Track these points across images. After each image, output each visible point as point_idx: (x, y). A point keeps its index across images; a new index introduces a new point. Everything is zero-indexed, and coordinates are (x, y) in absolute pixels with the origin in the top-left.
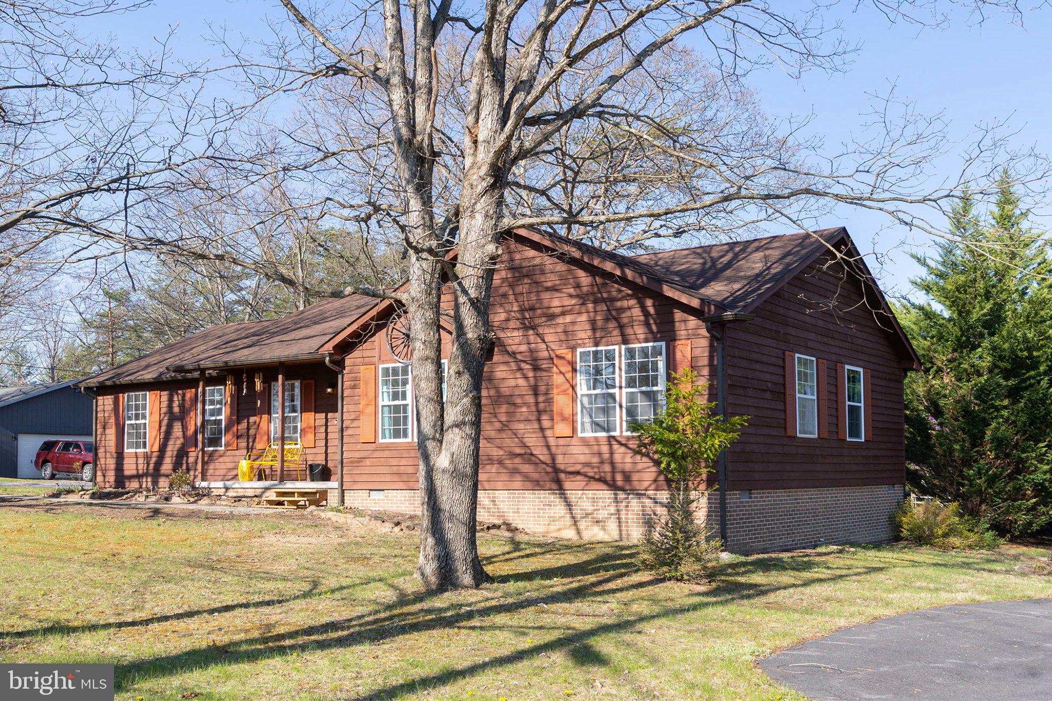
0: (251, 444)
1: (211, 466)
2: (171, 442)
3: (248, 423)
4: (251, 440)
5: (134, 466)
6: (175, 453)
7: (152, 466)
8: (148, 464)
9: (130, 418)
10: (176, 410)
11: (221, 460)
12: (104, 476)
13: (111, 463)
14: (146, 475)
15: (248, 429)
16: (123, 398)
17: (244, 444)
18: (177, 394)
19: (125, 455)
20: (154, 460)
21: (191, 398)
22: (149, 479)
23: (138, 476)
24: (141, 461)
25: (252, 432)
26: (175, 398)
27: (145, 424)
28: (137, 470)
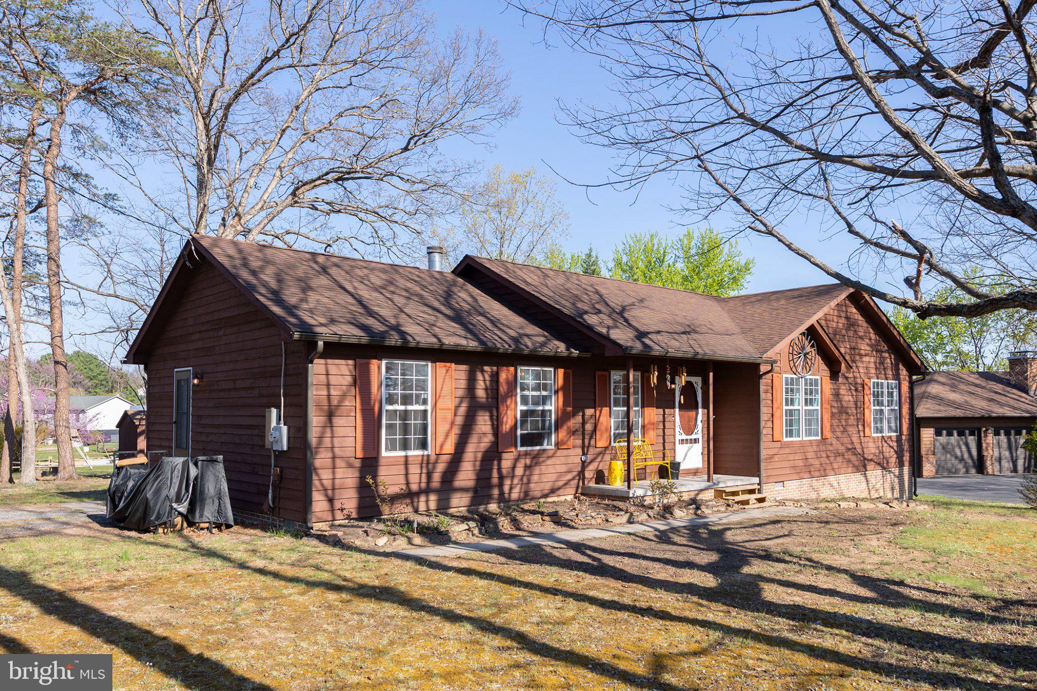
0: (587, 441)
1: (537, 471)
2: (474, 439)
3: (583, 416)
4: (587, 437)
5: (402, 480)
6: (480, 455)
7: (437, 477)
8: (429, 475)
9: (391, 400)
10: (481, 393)
11: (549, 462)
12: (331, 501)
13: (348, 478)
14: (427, 491)
15: (584, 423)
16: (379, 368)
17: (579, 442)
18: (482, 371)
19: (382, 462)
20: (441, 467)
21: (507, 379)
22: (433, 498)
23: (410, 496)
24: (414, 470)
25: (589, 427)
26: (479, 376)
27: (425, 411)
28: (408, 484)
